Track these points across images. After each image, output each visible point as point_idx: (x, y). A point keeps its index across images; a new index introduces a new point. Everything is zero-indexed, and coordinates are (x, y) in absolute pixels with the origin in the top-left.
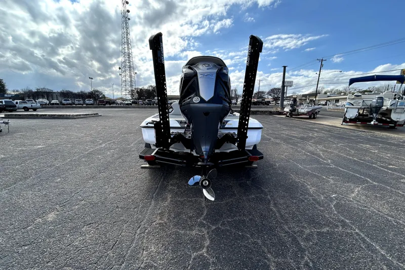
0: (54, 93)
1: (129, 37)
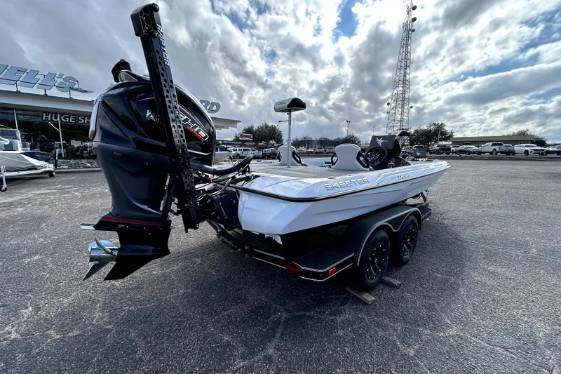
0: (314, 141)
1: (409, 57)
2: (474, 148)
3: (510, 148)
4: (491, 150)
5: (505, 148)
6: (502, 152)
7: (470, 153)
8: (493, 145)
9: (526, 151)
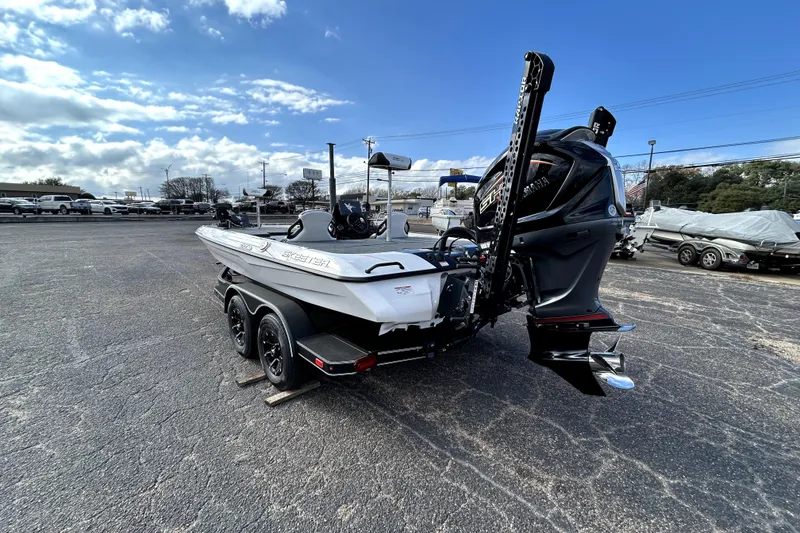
2: (23, 202)
3: (85, 205)
4: (58, 207)
5: (79, 205)
6: (75, 210)
7: (21, 210)
8: (56, 199)
9: (107, 209)
